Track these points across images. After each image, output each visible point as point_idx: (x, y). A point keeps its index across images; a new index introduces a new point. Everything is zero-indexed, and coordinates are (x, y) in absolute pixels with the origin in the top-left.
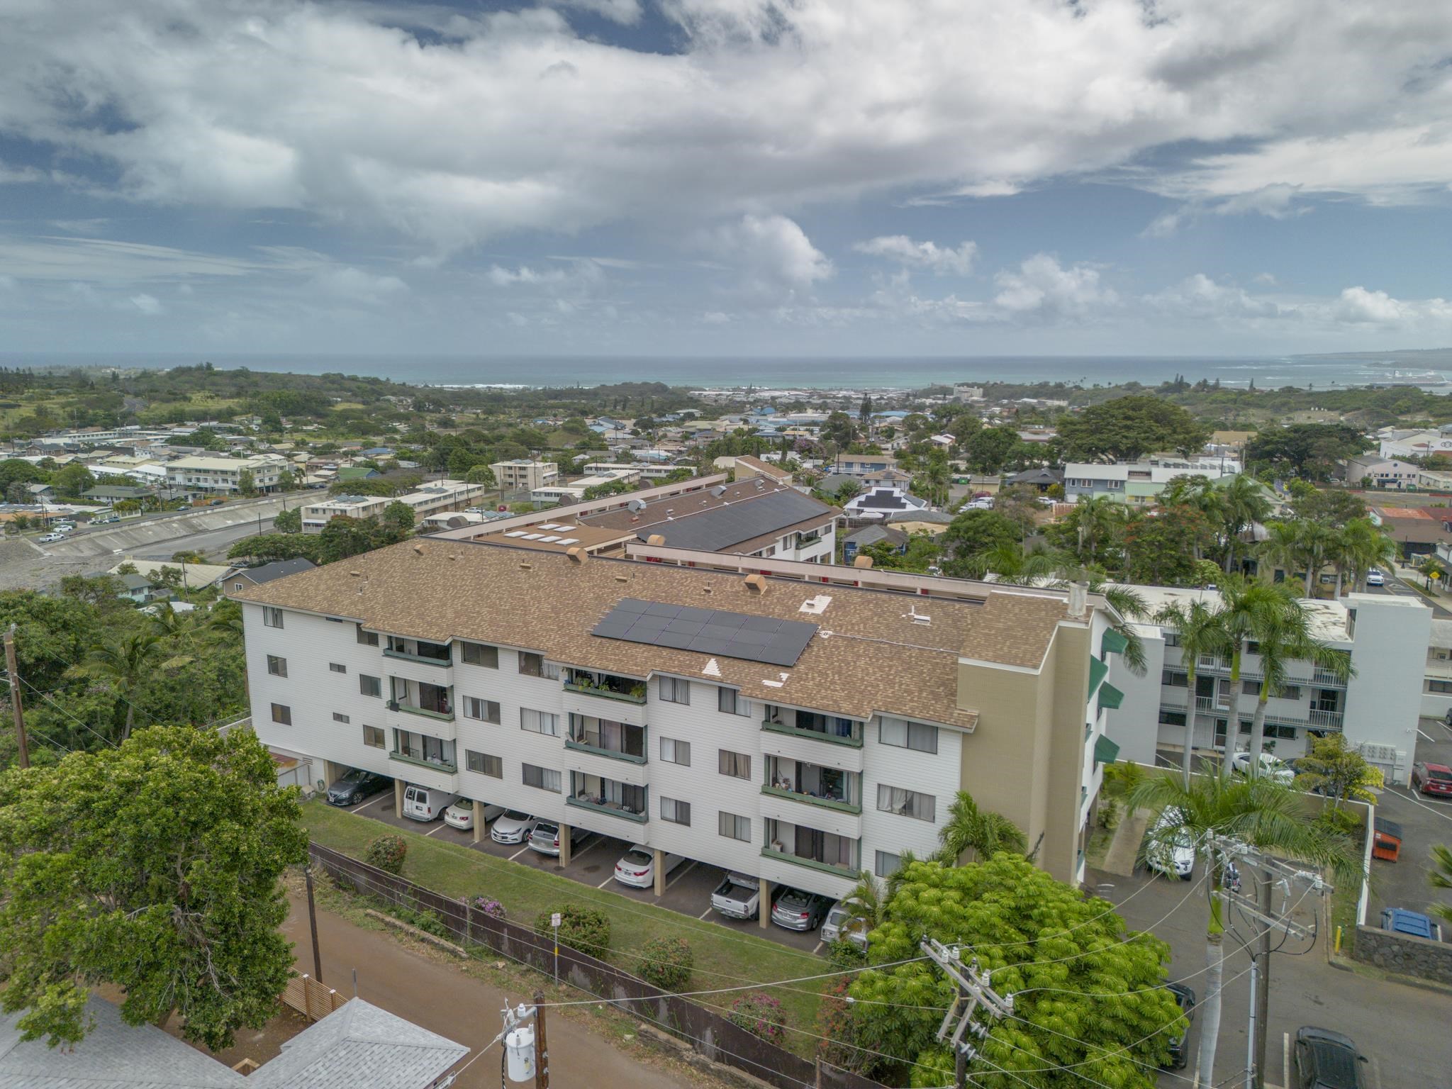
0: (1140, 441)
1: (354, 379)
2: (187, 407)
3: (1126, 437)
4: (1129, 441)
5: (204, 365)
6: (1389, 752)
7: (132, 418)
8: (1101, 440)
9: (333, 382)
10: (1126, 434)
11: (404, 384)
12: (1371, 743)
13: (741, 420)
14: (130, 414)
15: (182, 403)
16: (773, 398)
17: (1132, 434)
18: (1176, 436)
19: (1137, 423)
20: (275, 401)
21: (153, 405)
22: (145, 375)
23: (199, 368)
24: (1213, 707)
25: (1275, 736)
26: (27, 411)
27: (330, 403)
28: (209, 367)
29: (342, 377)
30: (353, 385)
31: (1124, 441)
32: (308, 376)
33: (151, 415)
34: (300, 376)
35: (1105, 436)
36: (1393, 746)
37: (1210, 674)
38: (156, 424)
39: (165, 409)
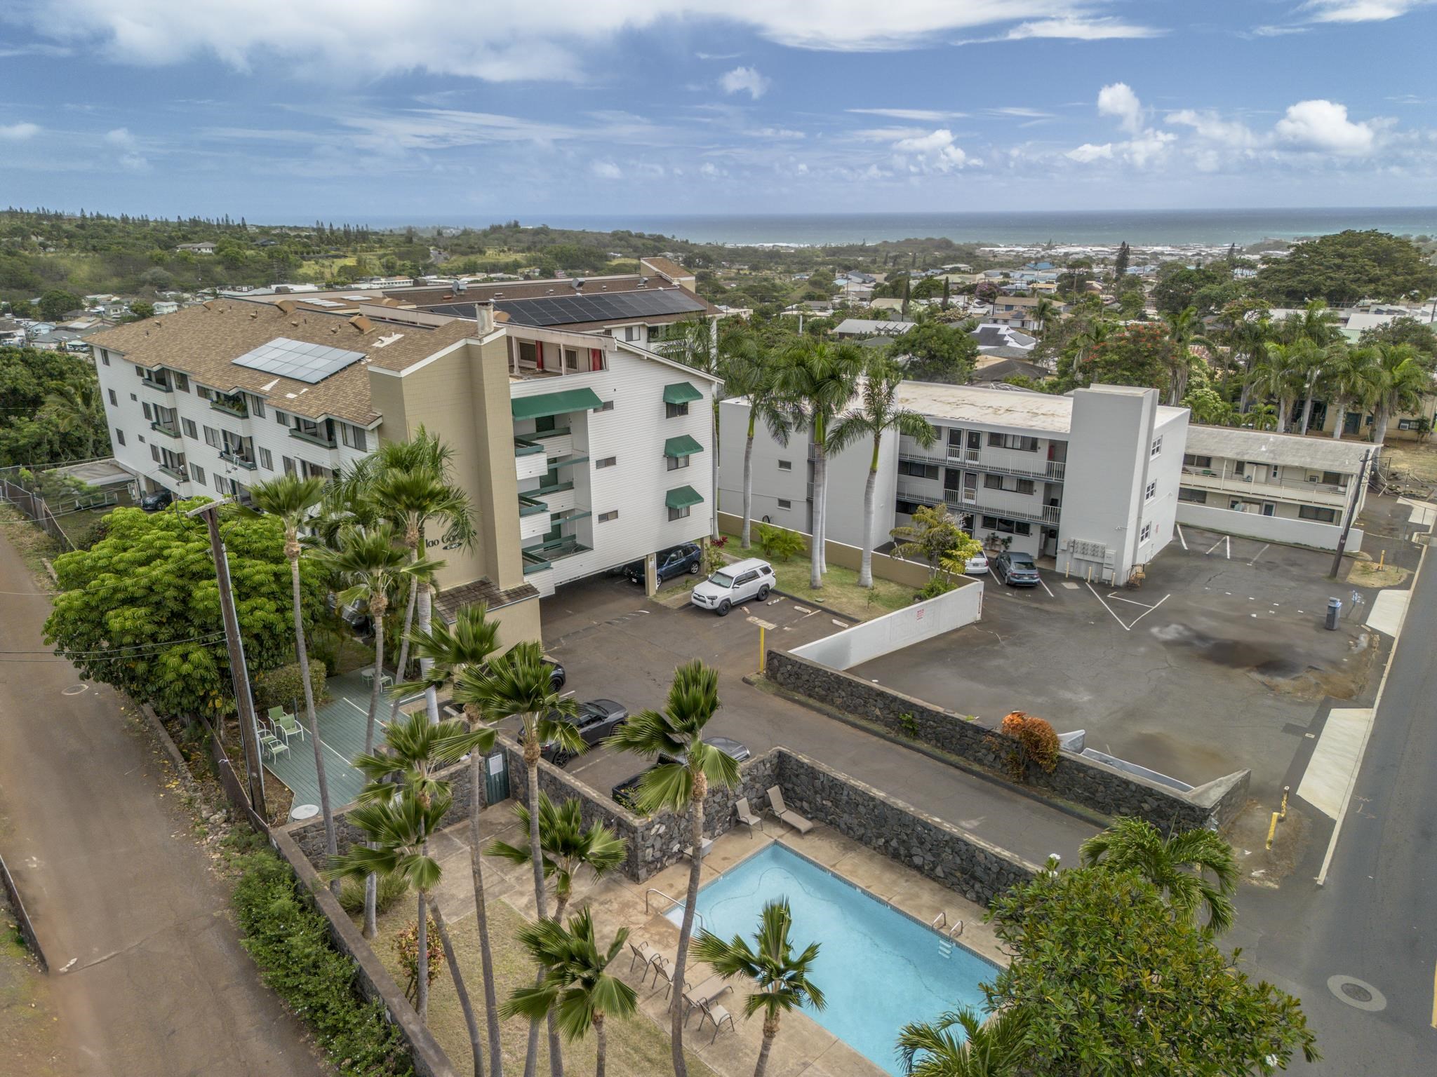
0: (1347, 283)
1: (641, 236)
2: (480, 260)
3: (1332, 279)
4: (1333, 283)
5: (513, 222)
6: (1100, 549)
7: (432, 269)
8: (1302, 282)
9: (621, 239)
10: (1332, 275)
11: (687, 241)
12: (1084, 540)
13: (1001, 274)
14: (432, 265)
15: (478, 255)
16: (1066, 254)
17: (1339, 275)
18: (1394, 278)
19: (1348, 262)
20: (556, 255)
21: (454, 258)
22: (466, 233)
23: (508, 226)
24: (959, 501)
25: (1011, 532)
26: (350, 262)
27: (607, 258)
28: (516, 225)
29: (630, 234)
30: (639, 242)
31: (1329, 282)
32: (600, 233)
33: (450, 266)
34: (592, 233)
35: (1306, 277)
36: (1104, 544)
37: (957, 467)
38: (452, 274)
39: (459, 261)
